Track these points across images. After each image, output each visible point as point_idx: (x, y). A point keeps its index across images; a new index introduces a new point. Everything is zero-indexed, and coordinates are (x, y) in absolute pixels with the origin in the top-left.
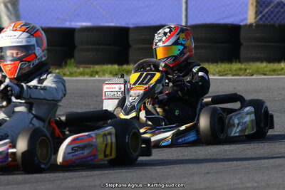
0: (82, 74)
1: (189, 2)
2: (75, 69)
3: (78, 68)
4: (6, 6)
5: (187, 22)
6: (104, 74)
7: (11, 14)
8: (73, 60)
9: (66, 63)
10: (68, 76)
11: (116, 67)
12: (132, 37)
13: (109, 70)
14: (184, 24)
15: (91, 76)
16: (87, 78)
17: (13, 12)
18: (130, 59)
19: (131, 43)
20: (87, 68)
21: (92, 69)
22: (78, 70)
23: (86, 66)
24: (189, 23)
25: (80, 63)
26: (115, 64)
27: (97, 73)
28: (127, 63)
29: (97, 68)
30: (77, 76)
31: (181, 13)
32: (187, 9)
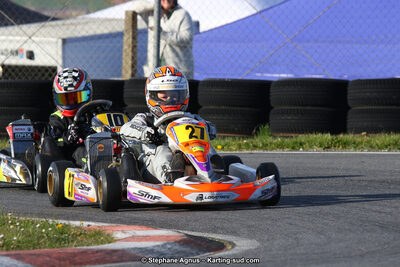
0: (281, 146)
2: (270, 139)
3: (275, 137)
4: (174, 51)
6: (311, 147)
7: (181, 61)
8: (267, 127)
9: (258, 130)
10: (261, 148)
11: (328, 136)
12: (351, 94)
15: (293, 148)
16: (286, 151)
17: (183, 59)
19: (350, 103)
20: (287, 137)
21: (294, 139)
22: (275, 141)
23: (285, 135)
25: (277, 130)
27: (301, 144)
28: (345, 131)
29: (302, 138)
30: (273, 149)
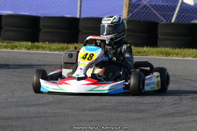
1: (82, 2)
5: (80, 15)
13: (25, 45)
14: (78, 17)
18: (40, 38)
24: (82, 16)
26: (29, 41)
31: (77, 9)
32: (81, 7)
